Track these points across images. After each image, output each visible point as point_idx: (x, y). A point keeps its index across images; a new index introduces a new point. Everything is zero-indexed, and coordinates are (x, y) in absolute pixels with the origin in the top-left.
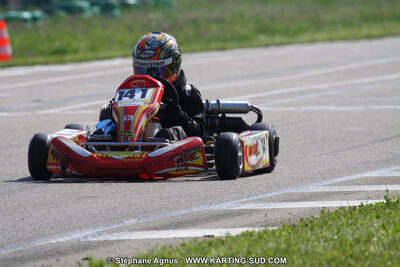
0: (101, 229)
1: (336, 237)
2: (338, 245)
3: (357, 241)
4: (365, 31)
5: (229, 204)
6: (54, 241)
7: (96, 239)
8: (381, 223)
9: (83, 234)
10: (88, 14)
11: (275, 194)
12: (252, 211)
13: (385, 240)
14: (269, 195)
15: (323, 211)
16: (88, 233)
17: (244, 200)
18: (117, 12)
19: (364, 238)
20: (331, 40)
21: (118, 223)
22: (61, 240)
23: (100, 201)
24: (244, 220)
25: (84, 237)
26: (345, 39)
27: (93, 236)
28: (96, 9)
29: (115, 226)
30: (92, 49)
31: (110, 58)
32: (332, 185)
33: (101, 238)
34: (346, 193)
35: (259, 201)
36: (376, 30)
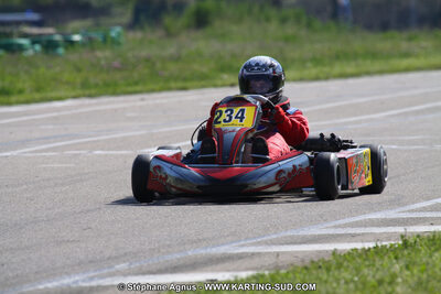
0: (92, 274)
1: (356, 279)
2: (360, 286)
3: (380, 282)
4: (337, 69)
5: (227, 247)
6: (41, 287)
7: (87, 284)
8: (402, 263)
9: (72, 280)
10: (30, 52)
11: (274, 236)
12: (253, 254)
13: (410, 281)
14: (269, 238)
15: (334, 253)
16: (77, 278)
17: (242, 243)
18: (61, 51)
19: (387, 280)
20: (301, 80)
21: (109, 267)
22: (49, 285)
23: (83, 245)
24: (246, 263)
25: (74, 283)
26: (317, 79)
27: (83, 281)
28: (38, 47)
29: (106, 271)
30: (38, 90)
31: (60, 99)
32: (335, 227)
33: (94, 283)
34: (353, 236)
35: (259, 244)
36: (350, 69)
